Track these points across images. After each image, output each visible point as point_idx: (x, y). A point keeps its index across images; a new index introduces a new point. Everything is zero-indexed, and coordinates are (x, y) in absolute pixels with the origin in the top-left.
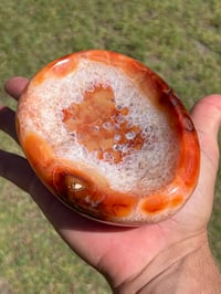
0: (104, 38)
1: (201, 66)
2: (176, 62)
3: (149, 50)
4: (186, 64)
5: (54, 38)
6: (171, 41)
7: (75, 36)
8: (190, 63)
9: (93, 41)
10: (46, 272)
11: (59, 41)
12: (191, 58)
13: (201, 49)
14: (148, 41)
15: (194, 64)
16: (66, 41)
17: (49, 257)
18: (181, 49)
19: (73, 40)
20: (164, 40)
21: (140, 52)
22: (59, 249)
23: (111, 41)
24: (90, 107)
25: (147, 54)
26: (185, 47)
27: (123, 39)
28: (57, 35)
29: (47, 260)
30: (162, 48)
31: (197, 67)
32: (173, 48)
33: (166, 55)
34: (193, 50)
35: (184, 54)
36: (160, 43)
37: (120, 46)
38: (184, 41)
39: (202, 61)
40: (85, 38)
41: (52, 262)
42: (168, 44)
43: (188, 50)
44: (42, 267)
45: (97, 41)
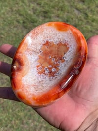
0: (33, 9)
1: (77, 20)
2: (66, 18)
3: (53, 13)
4: (70, 19)
5: (10, 10)
6: (63, 9)
7: (20, 8)
8: (72, 19)
9: (28, 10)
10: (10, 116)
11: (12, 11)
12: (72, 16)
13: (77, 12)
14: (53, 9)
15: (74, 19)
16: (16, 10)
17: (12, 109)
18: (68, 13)
19: (18, 10)
20: (60, 9)
21: (49, 14)
22: (16, 105)
23: (36, 10)
24: (56, 49)
25: (53, 15)
26: (70, 12)
27: (41, 9)
28: (11, 8)
29: (11, 111)
30: (59, 12)
31: (75, 21)
32: (64, 12)
33: (61, 15)
34: (73, 13)
35: (69, 15)
36: (58, 10)
37: (40, 12)
38: (69, 9)
39: (77, 18)
40: (24, 9)
41: (13, 111)
42: (62, 10)
43: (71, 13)
44: (9, 114)
45: (30, 10)
